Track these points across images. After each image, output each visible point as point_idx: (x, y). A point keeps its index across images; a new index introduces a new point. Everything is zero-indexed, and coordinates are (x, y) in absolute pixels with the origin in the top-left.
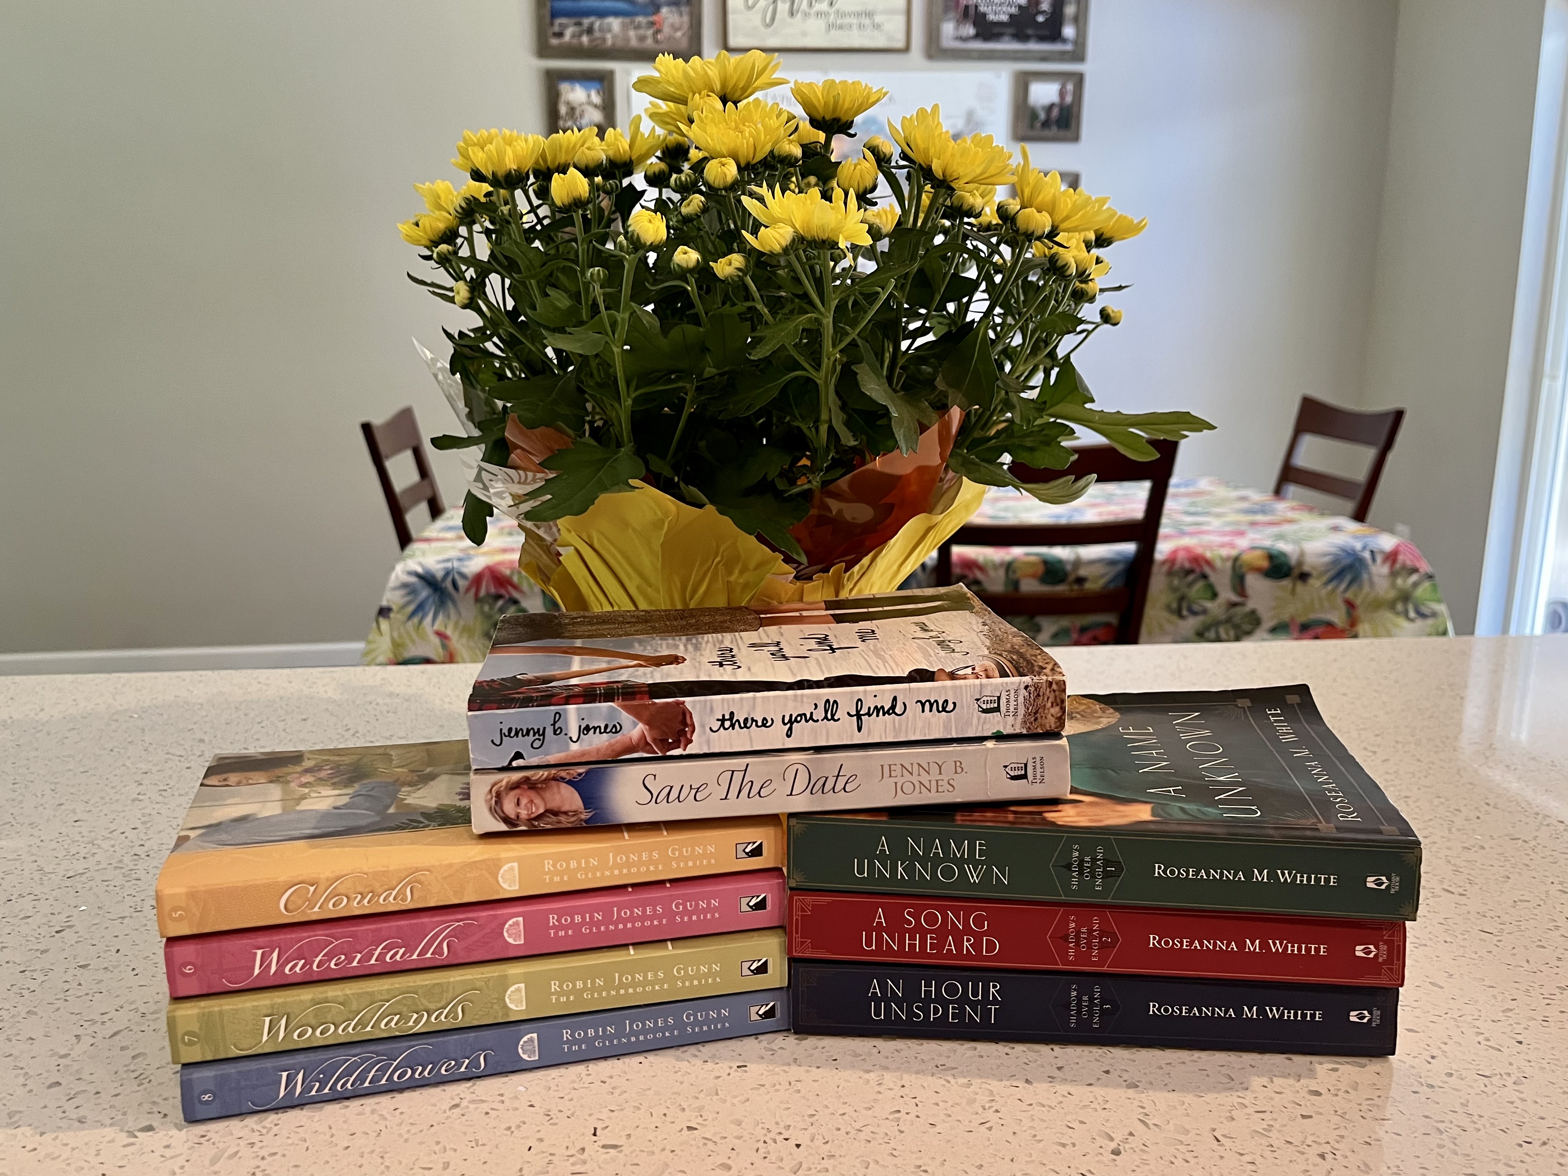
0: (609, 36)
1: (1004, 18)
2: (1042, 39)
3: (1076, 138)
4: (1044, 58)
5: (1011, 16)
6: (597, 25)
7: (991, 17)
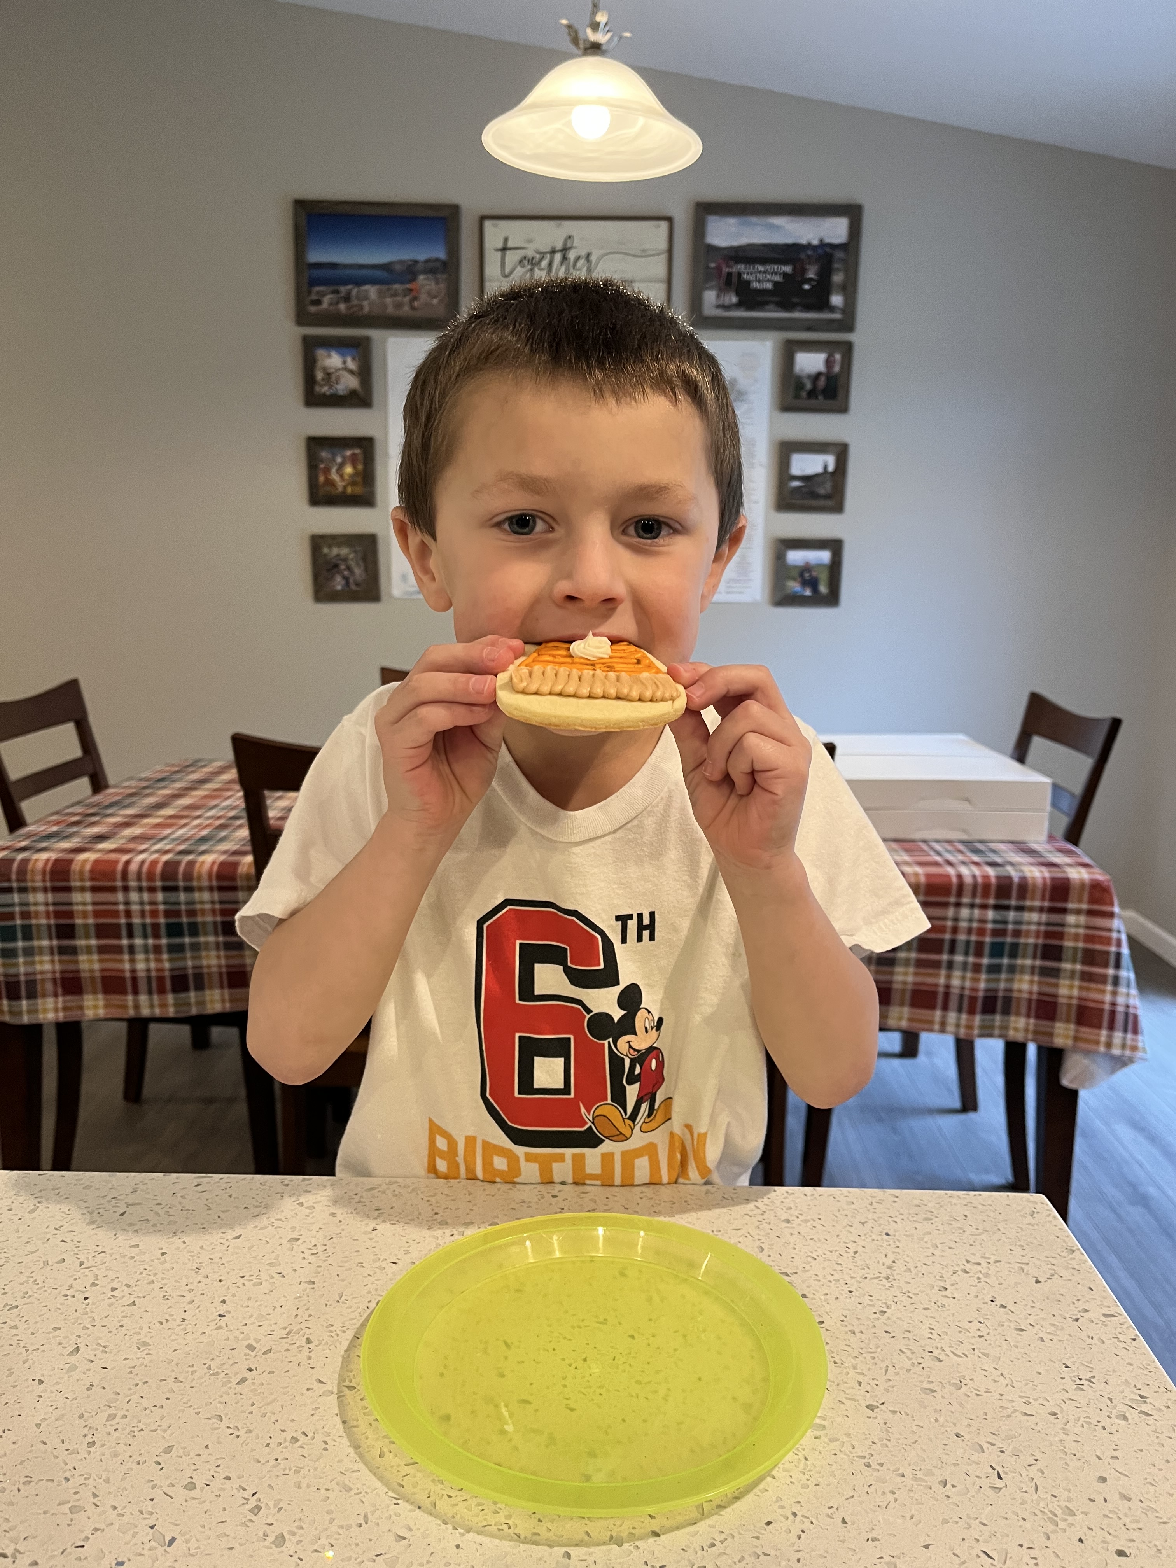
0: (365, 303)
1: (769, 286)
2: (808, 308)
3: (843, 409)
4: (810, 327)
5: (776, 284)
6: (355, 291)
7: (756, 285)
